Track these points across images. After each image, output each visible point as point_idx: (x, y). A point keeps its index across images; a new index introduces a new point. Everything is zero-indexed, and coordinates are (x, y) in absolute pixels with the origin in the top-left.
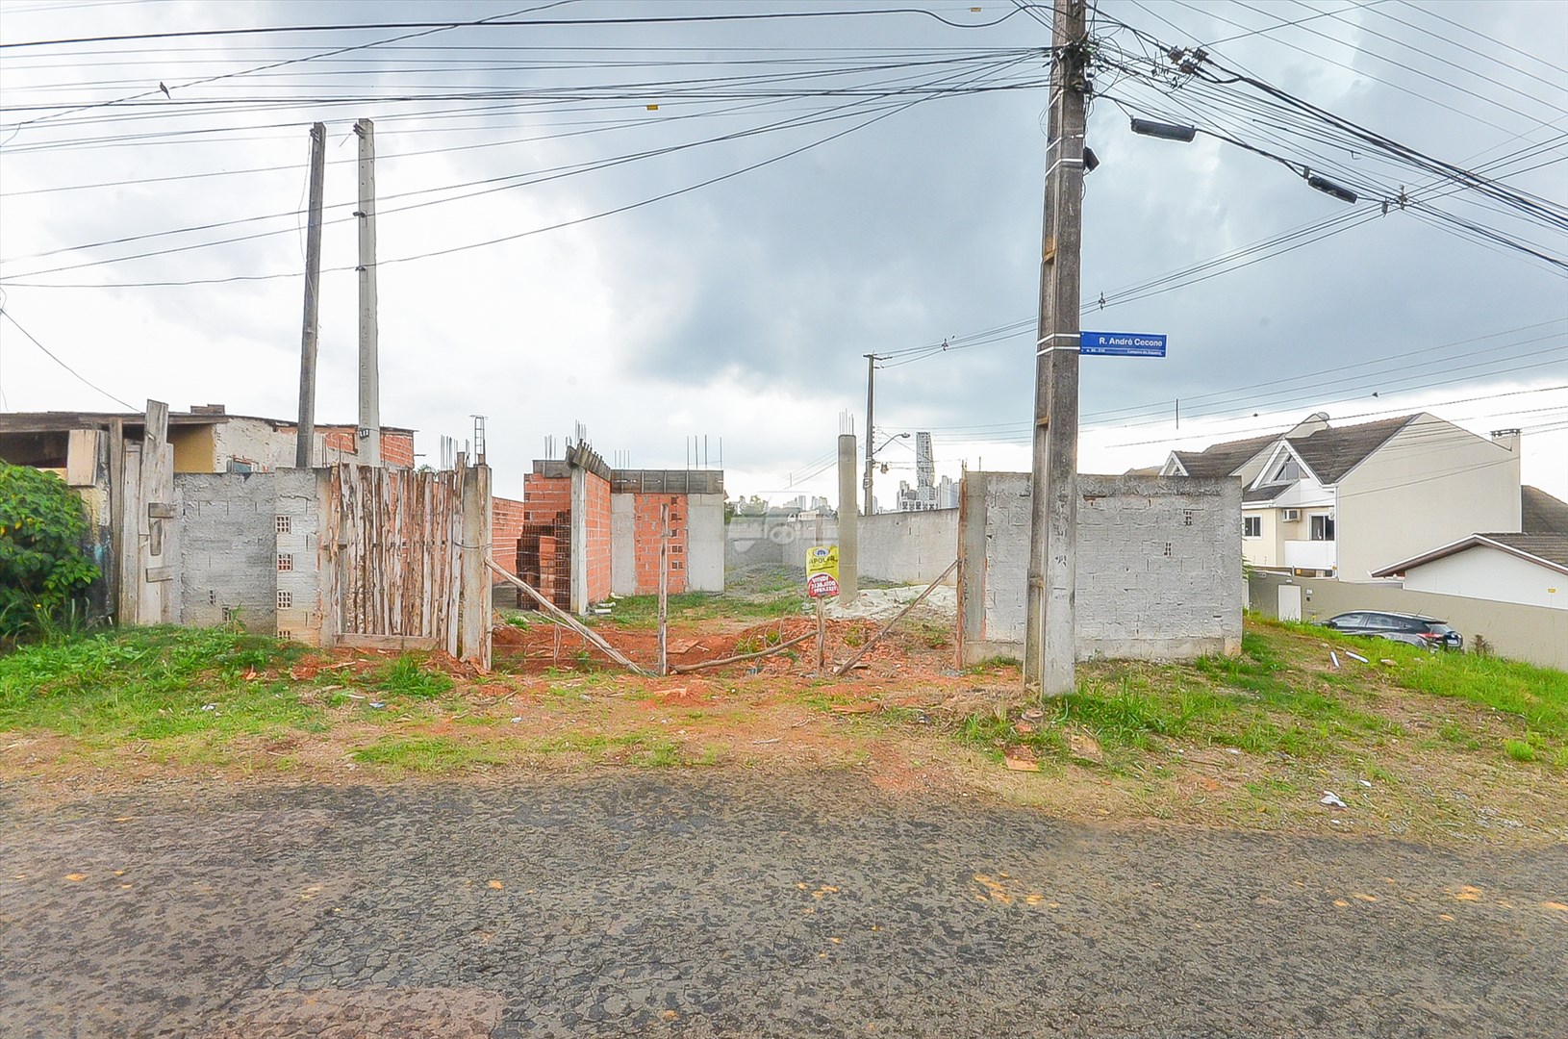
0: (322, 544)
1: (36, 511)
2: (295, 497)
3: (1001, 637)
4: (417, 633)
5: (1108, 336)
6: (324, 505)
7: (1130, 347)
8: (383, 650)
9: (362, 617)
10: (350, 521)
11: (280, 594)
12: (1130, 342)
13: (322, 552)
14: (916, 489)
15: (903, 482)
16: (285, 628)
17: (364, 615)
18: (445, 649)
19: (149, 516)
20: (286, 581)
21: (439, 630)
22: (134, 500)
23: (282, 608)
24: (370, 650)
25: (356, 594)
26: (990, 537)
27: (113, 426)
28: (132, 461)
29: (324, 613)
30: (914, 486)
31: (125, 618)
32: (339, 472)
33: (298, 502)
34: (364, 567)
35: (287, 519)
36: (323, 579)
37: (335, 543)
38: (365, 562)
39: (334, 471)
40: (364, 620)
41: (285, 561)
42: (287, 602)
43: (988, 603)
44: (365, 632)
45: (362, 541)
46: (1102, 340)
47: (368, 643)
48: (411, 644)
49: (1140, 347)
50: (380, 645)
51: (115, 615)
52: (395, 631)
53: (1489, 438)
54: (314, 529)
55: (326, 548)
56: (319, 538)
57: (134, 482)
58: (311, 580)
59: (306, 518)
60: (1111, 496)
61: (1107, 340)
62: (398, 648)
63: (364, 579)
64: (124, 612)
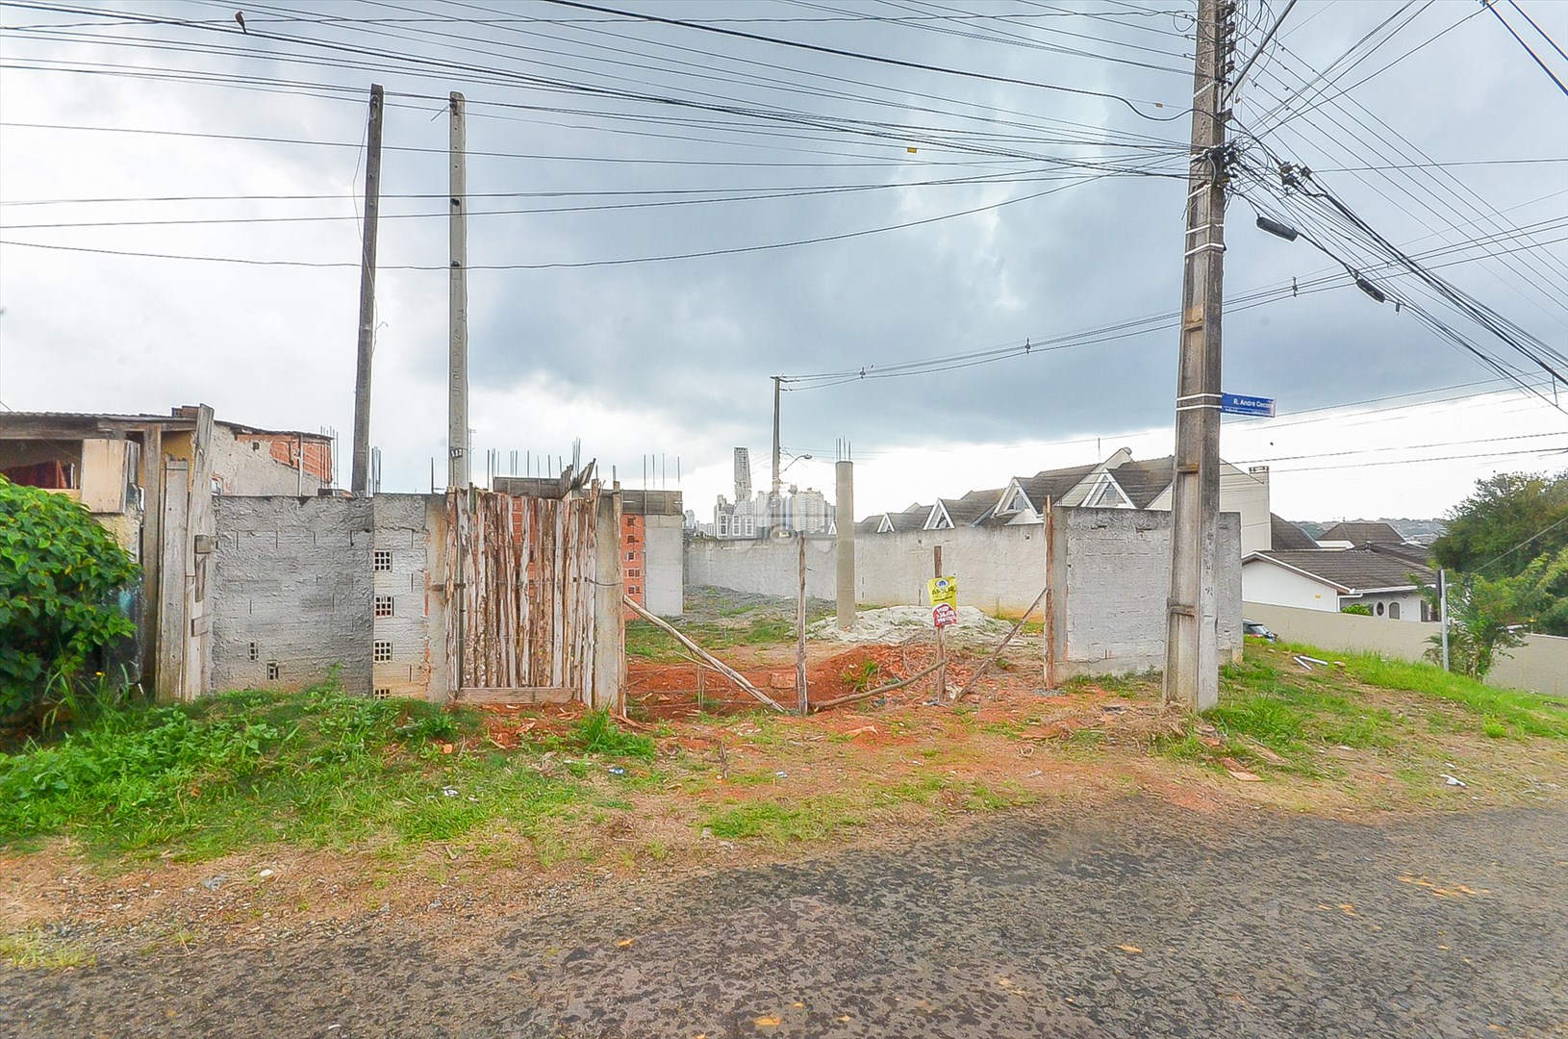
0: (431, 584)
1: (90, 549)
2: (400, 528)
3: (1079, 657)
4: (548, 684)
5: (1240, 398)
6: (434, 537)
7: (1253, 408)
8: (511, 705)
9: (484, 668)
10: (470, 558)
11: (377, 645)
12: (1254, 404)
13: (432, 595)
14: (733, 503)
15: (720, 497)
16: (384, 686)
17: (486, 666)
18: (579, 699)
19: (196, 552)
20: (385, 629)
21: (572, 679)
22: (179, 532)
23: (380, 662)
24: (499, 705)
25: (478, 642)
26: (1070, 566)
27: (150, 435)
28: (174, 482)
29: (433, 665)
30: (731, 500)
31: (164, 683)
32: (456, 499)
33: (401, 534)
34: (486, 609)
35: (388, 554)
36: (432, 624)
37: (452, 582)
38: (486, 604)
39: (451, 498)
40: (486, 672)
41: (384, 606)
42: (385, 655)
43: (1069, 627)
44: (487, 685)
45: (484, 580)
46: (1235, 401)
47: (493, 697)
48: (543, 696)
49: (1260, 408)
50: (508, 699)
51: (149, 681)
52: (524, 682)
53: (1248, 472)
54: (420, 566)
55: (440, 588)
56: (428, 577)
57: (179, 510)
58: (416, 627)
59: (412, 554)
60: (1155, 529)
61: (1239, 402)
62: (528, 701)
63: (486, 622)
64: (162, 677)
